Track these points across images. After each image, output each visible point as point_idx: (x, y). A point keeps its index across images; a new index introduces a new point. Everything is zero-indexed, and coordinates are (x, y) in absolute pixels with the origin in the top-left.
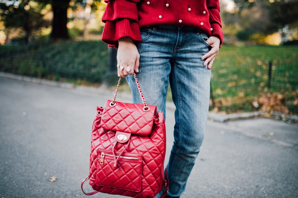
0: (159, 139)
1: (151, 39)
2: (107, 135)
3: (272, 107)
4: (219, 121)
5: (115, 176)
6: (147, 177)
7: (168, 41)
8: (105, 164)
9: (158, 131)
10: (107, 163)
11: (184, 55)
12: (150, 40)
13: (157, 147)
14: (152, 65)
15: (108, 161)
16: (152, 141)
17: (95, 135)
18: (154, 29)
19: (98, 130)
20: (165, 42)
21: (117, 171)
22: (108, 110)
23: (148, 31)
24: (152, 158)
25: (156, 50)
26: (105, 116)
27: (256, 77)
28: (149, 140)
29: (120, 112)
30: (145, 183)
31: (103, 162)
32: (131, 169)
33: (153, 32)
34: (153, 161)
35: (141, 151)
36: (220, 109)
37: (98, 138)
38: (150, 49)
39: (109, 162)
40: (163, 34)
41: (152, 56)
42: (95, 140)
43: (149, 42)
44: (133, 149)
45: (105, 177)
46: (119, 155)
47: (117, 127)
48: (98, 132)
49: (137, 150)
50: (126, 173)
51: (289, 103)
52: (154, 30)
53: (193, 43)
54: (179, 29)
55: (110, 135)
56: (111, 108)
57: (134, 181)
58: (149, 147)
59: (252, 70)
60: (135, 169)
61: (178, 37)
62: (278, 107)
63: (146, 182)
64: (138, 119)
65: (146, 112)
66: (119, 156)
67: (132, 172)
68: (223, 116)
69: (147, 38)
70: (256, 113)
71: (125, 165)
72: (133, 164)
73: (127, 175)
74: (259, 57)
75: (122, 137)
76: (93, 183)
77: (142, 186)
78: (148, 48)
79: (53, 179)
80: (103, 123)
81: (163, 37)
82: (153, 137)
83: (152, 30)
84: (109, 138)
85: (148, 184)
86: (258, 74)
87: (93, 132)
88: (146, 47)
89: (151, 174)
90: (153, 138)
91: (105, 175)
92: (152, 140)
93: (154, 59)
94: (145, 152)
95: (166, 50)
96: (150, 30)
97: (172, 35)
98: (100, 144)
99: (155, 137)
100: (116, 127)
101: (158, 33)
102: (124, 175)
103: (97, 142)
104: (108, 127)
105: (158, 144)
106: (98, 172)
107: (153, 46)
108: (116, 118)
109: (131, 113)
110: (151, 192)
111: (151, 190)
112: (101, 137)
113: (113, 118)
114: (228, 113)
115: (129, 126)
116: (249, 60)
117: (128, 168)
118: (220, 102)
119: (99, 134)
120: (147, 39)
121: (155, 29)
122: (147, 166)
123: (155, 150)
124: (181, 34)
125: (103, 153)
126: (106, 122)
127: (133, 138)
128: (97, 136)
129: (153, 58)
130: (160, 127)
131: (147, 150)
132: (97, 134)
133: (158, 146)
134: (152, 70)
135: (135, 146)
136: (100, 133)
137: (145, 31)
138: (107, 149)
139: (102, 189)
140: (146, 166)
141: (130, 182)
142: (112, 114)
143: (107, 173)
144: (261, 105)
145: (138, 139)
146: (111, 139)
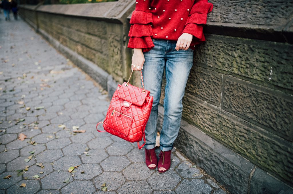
11: (171, 56)
20: (160, 49)
24: (139, 120)
25: (154, 53)
28: (141, 109)
35: (134, 114)
39: (116, 116)
40: (158, 44)
42: (113, 102)
52: (153, 41)
54: (168, 42)
56: (125, 87)
57: (126, 129)
60: (128, 123)
61: (167, 46)
63: (132, 132)
72: (128, 120)
73: (123, 125)
75: (127, 104)
76: (105, 126)
77: (129, 133)
80: (119, 94)
82: (143, 108)
89: (135, 128)
95: (160, 53)
97: (163, 45)
98: (115, 105)
100: (125, 98)
101: (155, 43)
107: (152, 50)
115: (132, 99)
122: (135, 123)
123: (142, 116)
124: (169, 45)
125: (114, 110)
127: (133, 106)
131: (137, 115)
133: (144, 114)
135: (132, 111)
138: (117, 109)
141: (123, 129)
146: (121, 104)
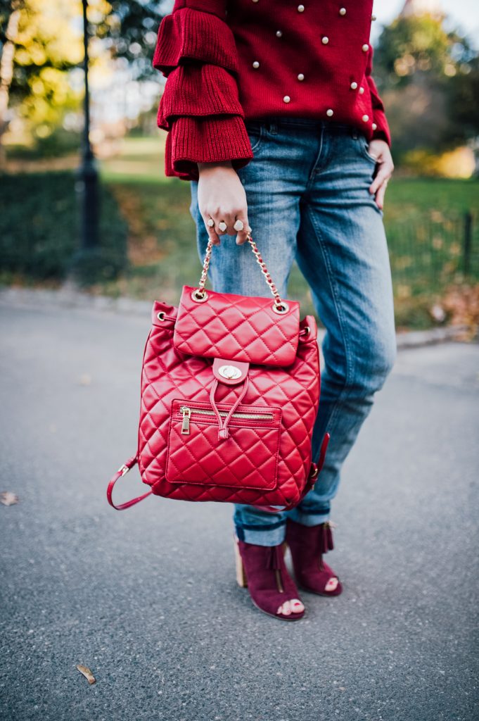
0: (311, 374)
1: (267, 153)
2: (185, 367)
3: (475, 317)
5: (219, 458)
6: (288, 458)
7: (300, 154)
8: (193, 432)
9: (307, 357)
10: (198, 429)
11: (329, 185)
12: (263, 153)
13: (308, 391)
14: (272, 210)
15: (202, 426)
16: (296, 379)
17: (154, 368)
18: (271, 128)
19: (162, 357)
20: (295, 158)
21: (222, 449)
22: (191, 310)
23: (257, 133)
24: (298, 415)
25: (278, 176)
26: (185, 324)
27: (432, 251)
28: (287, 376)
29: (221, 315)
30: (285, 471)
31: (188, 428)
32: (256, 441)
33: (269, 134)
34: (300, 422)
35: (276, 402)
37: (162, 375)
38: (266, 174)
39: (202, 429)
41: (271, 191)
42: (154, 380)
43: (262, 159)
44: (257, 397)
45: (194, 463)
46: (228, 412)
47: (217, 348)
48: (160, 361)
49: (265, 399)
50: (245, 449)
52: (273, 131)
53: (346, 158)
54: (324, 127)
55: (194, 368)
56: (197, 306)
57: (261, 467)
58: (292, 393)
59: (422, 235)
60: (266, 442)
61: (321, 146)
63: (286, 468)
64: (265, 331)
65: (282, 317)
66: (230, 413)
67: (260, 447)
69: (258, 149)
70: (440, 333)
71: (243, 433)
72: (262, 430)
73: (247, 455)
74: (435, 204)
75: (232, 371)
76: (157, 480)
77: (279, 477)
78: (261, 173)
79: (11, 498)
80: (182, 340)
81: (290, 145)
82: (297, 370)
83: (268, 129)
84: (193, 374)
85: (290, 473)
86: (438, 243)
87: (149, 360)
88: (257, 171)
89: (295, 451)
90: (296, 372)
91: (192, 458)
92: (296, 376)
93: (275, 197)
94: (284, 403)
96: (263, 131)
97: (308, 143)
98: (172, 389)
99: (301, 370)
100: (213, 349)
101: (281, 137)
102: (240, 454)
103: (163, 385)
104: (194, 348)
105: (310, 384)
106: (174, 451)
107: (270, 167)
108: (214, 327)
109: (248, 316)
110: (295, 488)
111: (295, 484)
112: (172, 373)
113: (206, 328)
115: (245, 346)
116: (413, 212)
117: (251, 440)
119: (163, 365)
120: (257, 153)
121: (274, 128)
122: (289, 432)
123: (304, 398)
124: (327, 140)
125: (184, 409)
126: (186, 338)
127: (254, 373)
128: (160, 370)
129: (273, 194)
130: (313, 348)
131: (287, 399)
132: (158, 365)
133: (310, 388)
134: (272, 222)
135: (260, 391)
136: (168, 363)
137: (253, 132)
138: (193, 399)
139: (177, 490)
140: (286, 433)
141: (253, 470)
142: (202, 319)
143: (198, 454)
144: (449, 315)
145: (264, 375)
146: (198, 377)
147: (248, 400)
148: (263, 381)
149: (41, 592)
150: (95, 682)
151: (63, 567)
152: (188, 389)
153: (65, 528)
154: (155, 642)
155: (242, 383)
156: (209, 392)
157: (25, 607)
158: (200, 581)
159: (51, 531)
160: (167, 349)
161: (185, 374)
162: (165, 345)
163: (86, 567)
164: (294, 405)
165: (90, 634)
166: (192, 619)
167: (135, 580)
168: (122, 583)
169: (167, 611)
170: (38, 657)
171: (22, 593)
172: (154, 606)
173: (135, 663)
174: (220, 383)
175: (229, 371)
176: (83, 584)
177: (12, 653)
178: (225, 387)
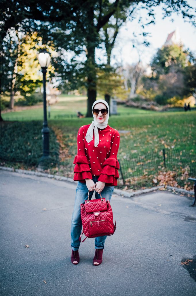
0: (110, 211)
3: (167, 182)
4: (127, 197)
5: (98, 229)
9: (109, 208)
22: (87, 205)
26: (87, 207)
31: (92, 225)
36: (129, 187)
39: (94, 225)
47: (93, 210)
49: (104, 217)
51: (178, 178)
55: (90, 214)
57: (106, 229)
62: (171, 182)
64: (101, 205)
65: (103, 202)
66: (99, 221)
67: (105, 225)
68: (131, 192)
70: (155, 188)
71: (101, 224)
79: (27, 246)
80: (87, 210)
104: (89, 211)
109: (97, 203)
112: (87, 216)
114: (134, 190)
118: (129, 182)
125: (90, 222)
127: (101, 213)
135: (102, 216)
136: (86, 214)
138: (92, 220)
143: (94, 229)
144: (159, 181)
146: (91, 216)
147: (101, 218)
148: (103, 214)
149: (36, 267)
150: (46, 283)
151: (40, 262)
152: (90, 218)
153: (40, 253)
154: (58, 276)
155: (99, 215)
156: (94, 218)
157: (33, 270)
158: (68, 265)
159: (37, 254)
160: (85, 212)
161: (89, 216)
162: (84, 211)
163: (45, 262)
164: (109, 217)
165: (46, 275)
166: (66, 272)
167: (55, 265)
168: (52, 265)
169: (61, 271)
170: (36, 279)
171: (32, 267)
172: (59, 270)
173: (54, 280)
174: (96, 216)
175: (97, 214)
176: (44, 265)
177: (31, 278)
178: (96, 217)
